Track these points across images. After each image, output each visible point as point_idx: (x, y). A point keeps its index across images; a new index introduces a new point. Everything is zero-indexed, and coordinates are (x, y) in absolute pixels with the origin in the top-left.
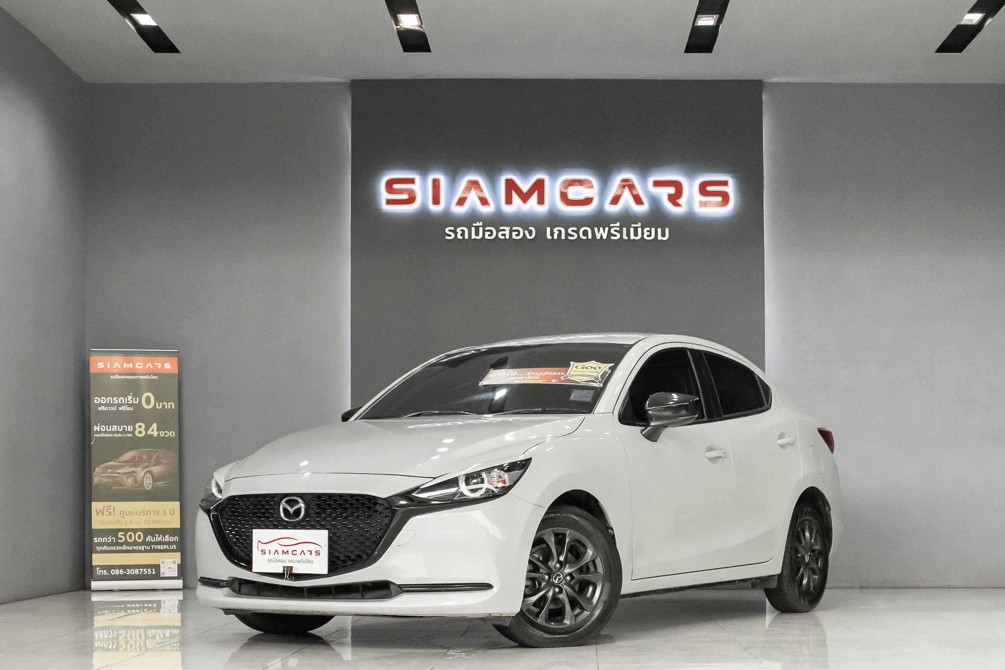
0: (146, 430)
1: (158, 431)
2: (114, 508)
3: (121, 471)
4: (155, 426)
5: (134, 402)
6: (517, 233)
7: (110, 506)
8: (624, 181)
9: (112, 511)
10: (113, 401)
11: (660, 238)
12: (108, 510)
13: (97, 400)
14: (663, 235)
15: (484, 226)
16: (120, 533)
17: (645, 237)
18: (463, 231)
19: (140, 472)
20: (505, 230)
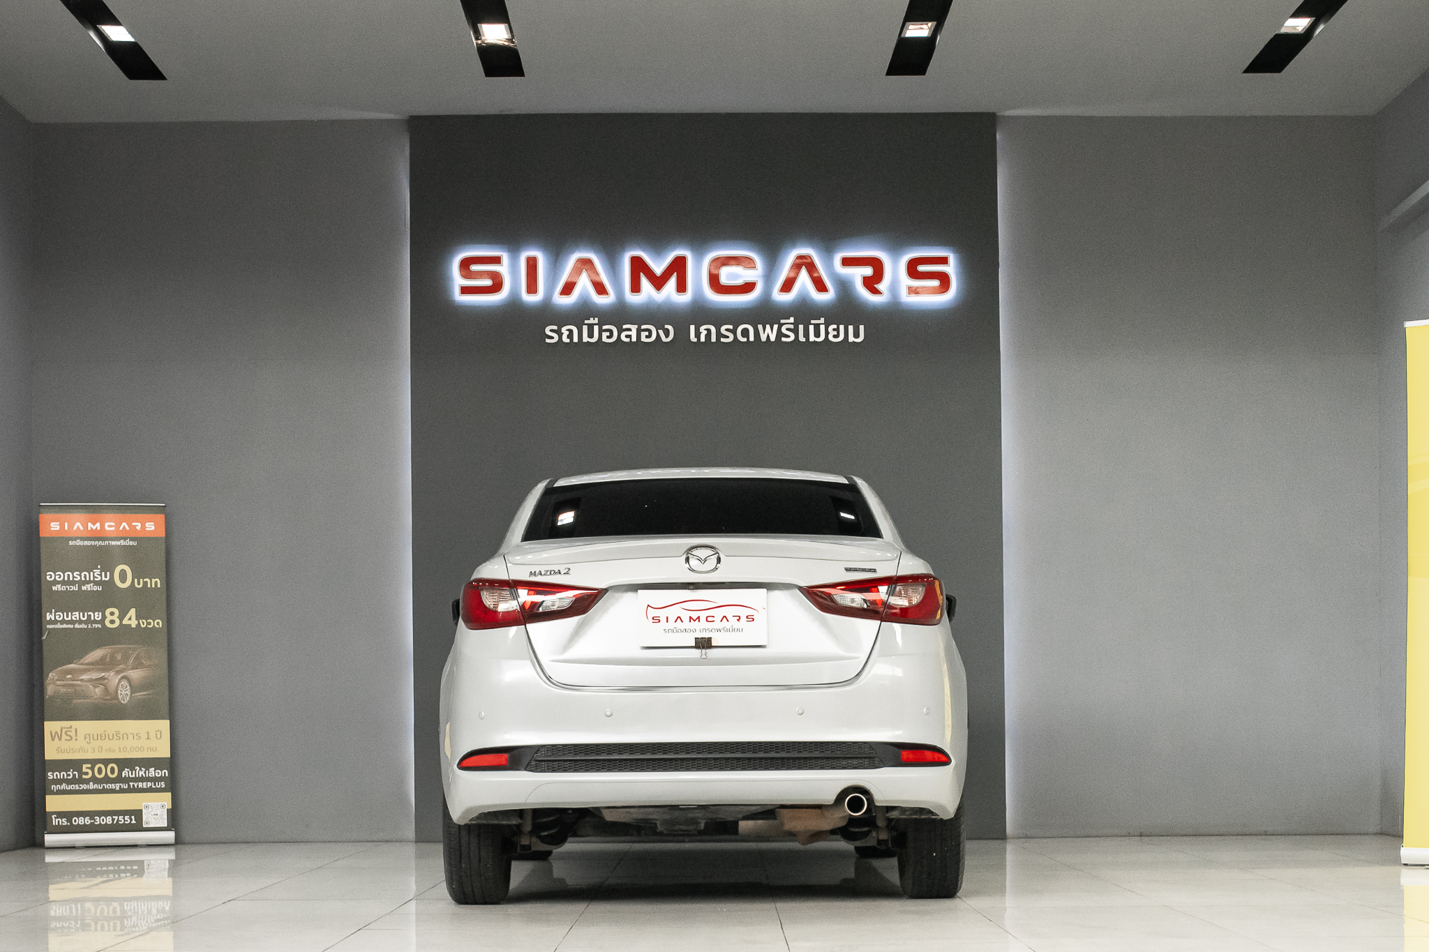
0: (121, 618)
1: (138, 618)
2: (76, 730)
3: (85, 677)
4: (132, 612)
5: (104, 579)
6: (647, 333)
7: (71, 727)
8: (800, 257)
9: (73, 734)
10: (74, 577)
11: (851, 339)
12: (68, 733)
13: (50, 576)
14: (856, 335)
15: (600, 324)
16: (85, 766)
17: (831, 338)
18: (571, 331)
19: (113, 678)
20: (630, 330)
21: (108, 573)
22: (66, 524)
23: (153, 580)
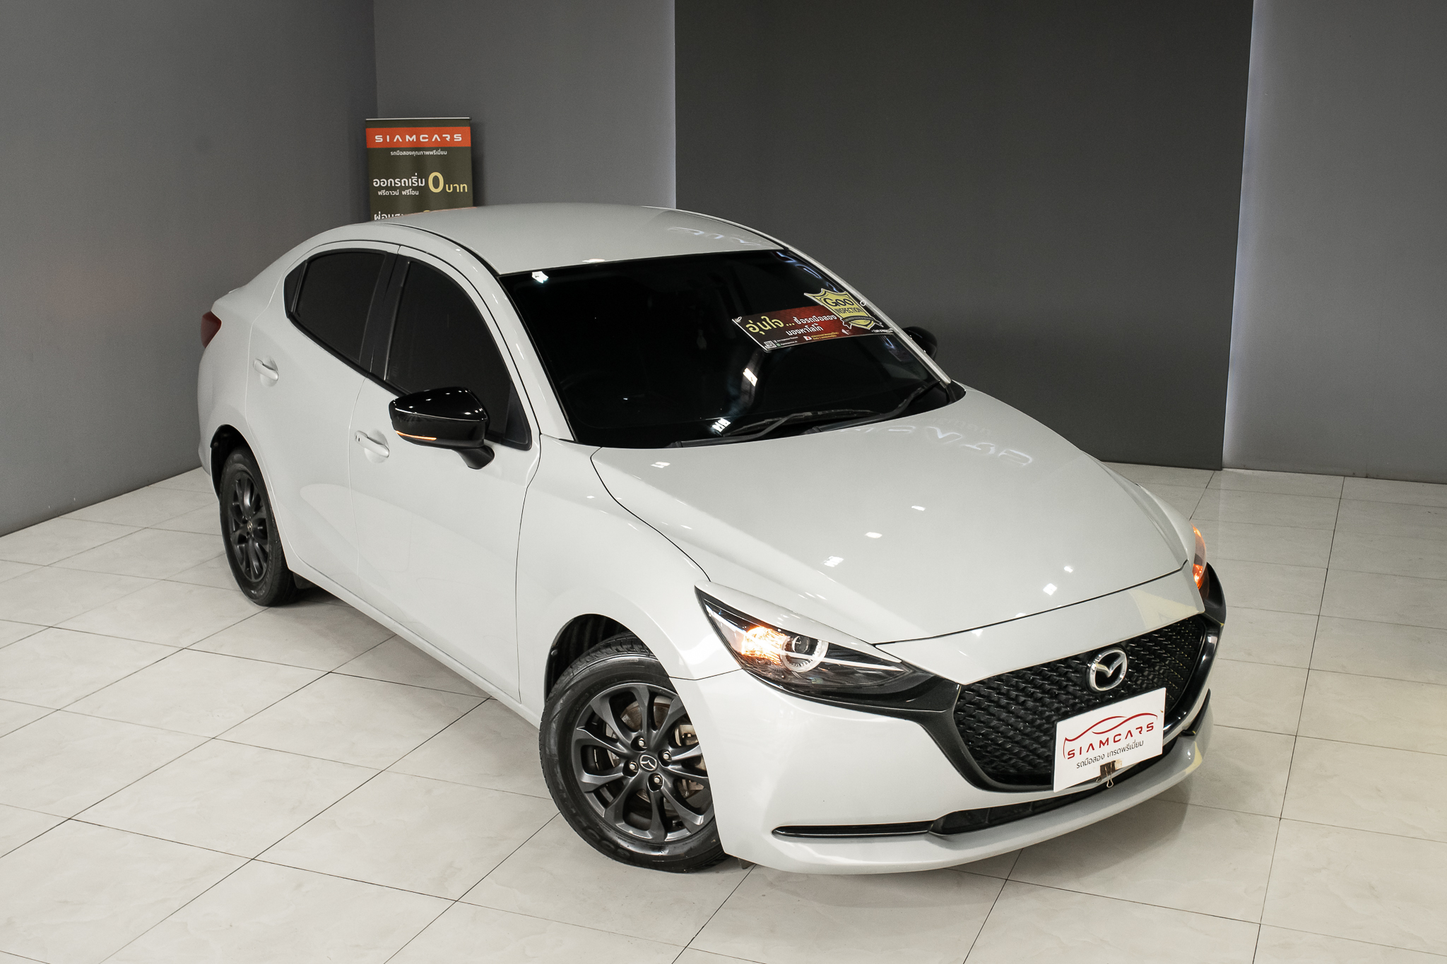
5: (420, 185)
10: (395, 183)
13: (376, 183)
21: (424, 180)
22: (388, 137)
23: (462, 186)
